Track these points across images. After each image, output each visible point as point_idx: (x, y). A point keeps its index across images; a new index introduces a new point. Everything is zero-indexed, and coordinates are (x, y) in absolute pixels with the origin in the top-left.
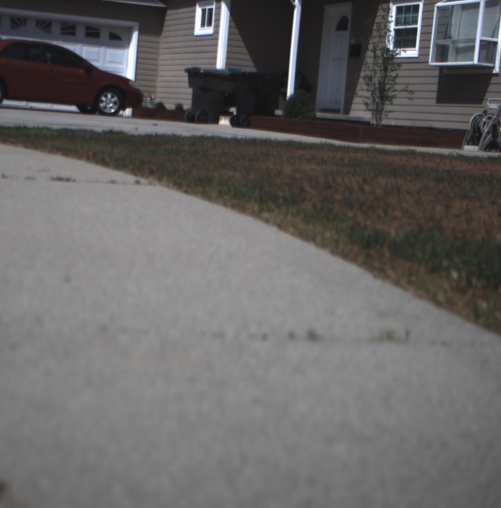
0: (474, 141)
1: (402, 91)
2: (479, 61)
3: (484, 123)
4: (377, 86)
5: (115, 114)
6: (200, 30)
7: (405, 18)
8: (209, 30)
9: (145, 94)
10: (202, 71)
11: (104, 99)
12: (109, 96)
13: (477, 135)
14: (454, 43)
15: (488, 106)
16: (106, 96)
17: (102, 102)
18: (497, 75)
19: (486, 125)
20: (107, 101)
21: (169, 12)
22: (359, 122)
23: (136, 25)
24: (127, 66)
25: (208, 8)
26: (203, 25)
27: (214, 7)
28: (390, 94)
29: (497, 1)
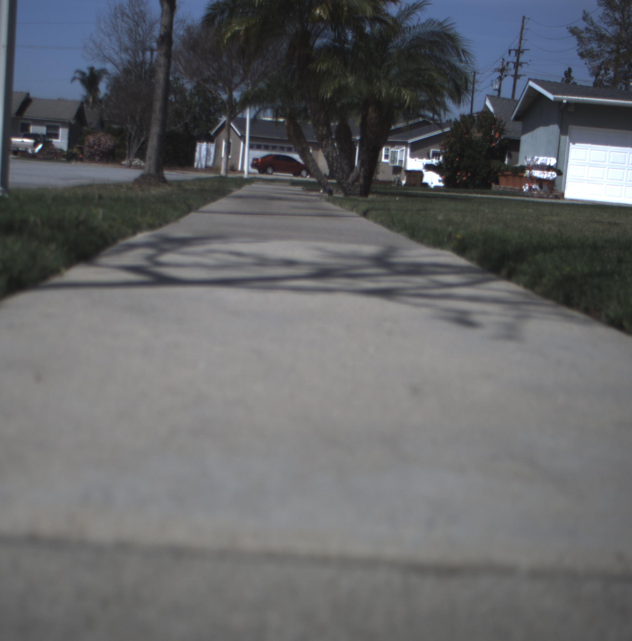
2: (399, 164)
7: (386, 151)
17: (302, 173)
19: (398, 180)
29: (403, 150)
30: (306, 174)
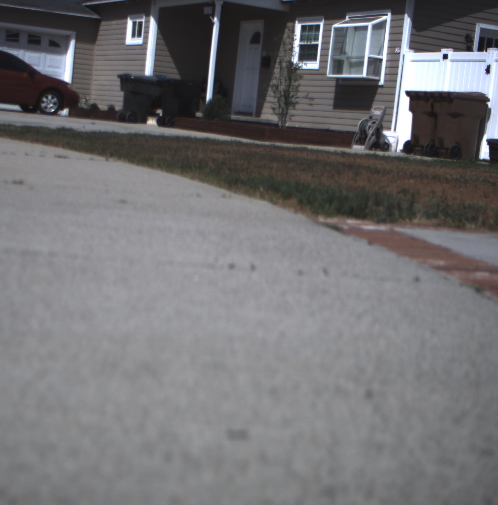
0: (361, 141)
1: (304, 98)
2: (367, 74)
3: (370, 127)
4: (282, 93)
5: (55, 113)
6: (131, 40)
7: (308, 35)
8: (139, 41)
9: (81, 96)
10: (132, 77)
11: (45, 100)
12: (50, 97)
13: (363, 136)
14: (348, 58)
15: (373, 113)
16: (47, 98)
17: (43, 102)
18: (382, 87)
19: (371, 129)
20: (47, 102)
21: (103, 23)
22: (268, 124)
23: (73, 33)
24: (65, 70)
25: (138, 21)
26: (133, 36)
27: (143, 20)
28: (294, 100)
29: (382, 25)
30: (55, 104)
